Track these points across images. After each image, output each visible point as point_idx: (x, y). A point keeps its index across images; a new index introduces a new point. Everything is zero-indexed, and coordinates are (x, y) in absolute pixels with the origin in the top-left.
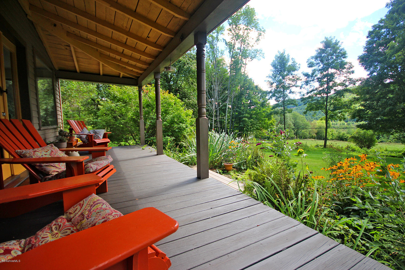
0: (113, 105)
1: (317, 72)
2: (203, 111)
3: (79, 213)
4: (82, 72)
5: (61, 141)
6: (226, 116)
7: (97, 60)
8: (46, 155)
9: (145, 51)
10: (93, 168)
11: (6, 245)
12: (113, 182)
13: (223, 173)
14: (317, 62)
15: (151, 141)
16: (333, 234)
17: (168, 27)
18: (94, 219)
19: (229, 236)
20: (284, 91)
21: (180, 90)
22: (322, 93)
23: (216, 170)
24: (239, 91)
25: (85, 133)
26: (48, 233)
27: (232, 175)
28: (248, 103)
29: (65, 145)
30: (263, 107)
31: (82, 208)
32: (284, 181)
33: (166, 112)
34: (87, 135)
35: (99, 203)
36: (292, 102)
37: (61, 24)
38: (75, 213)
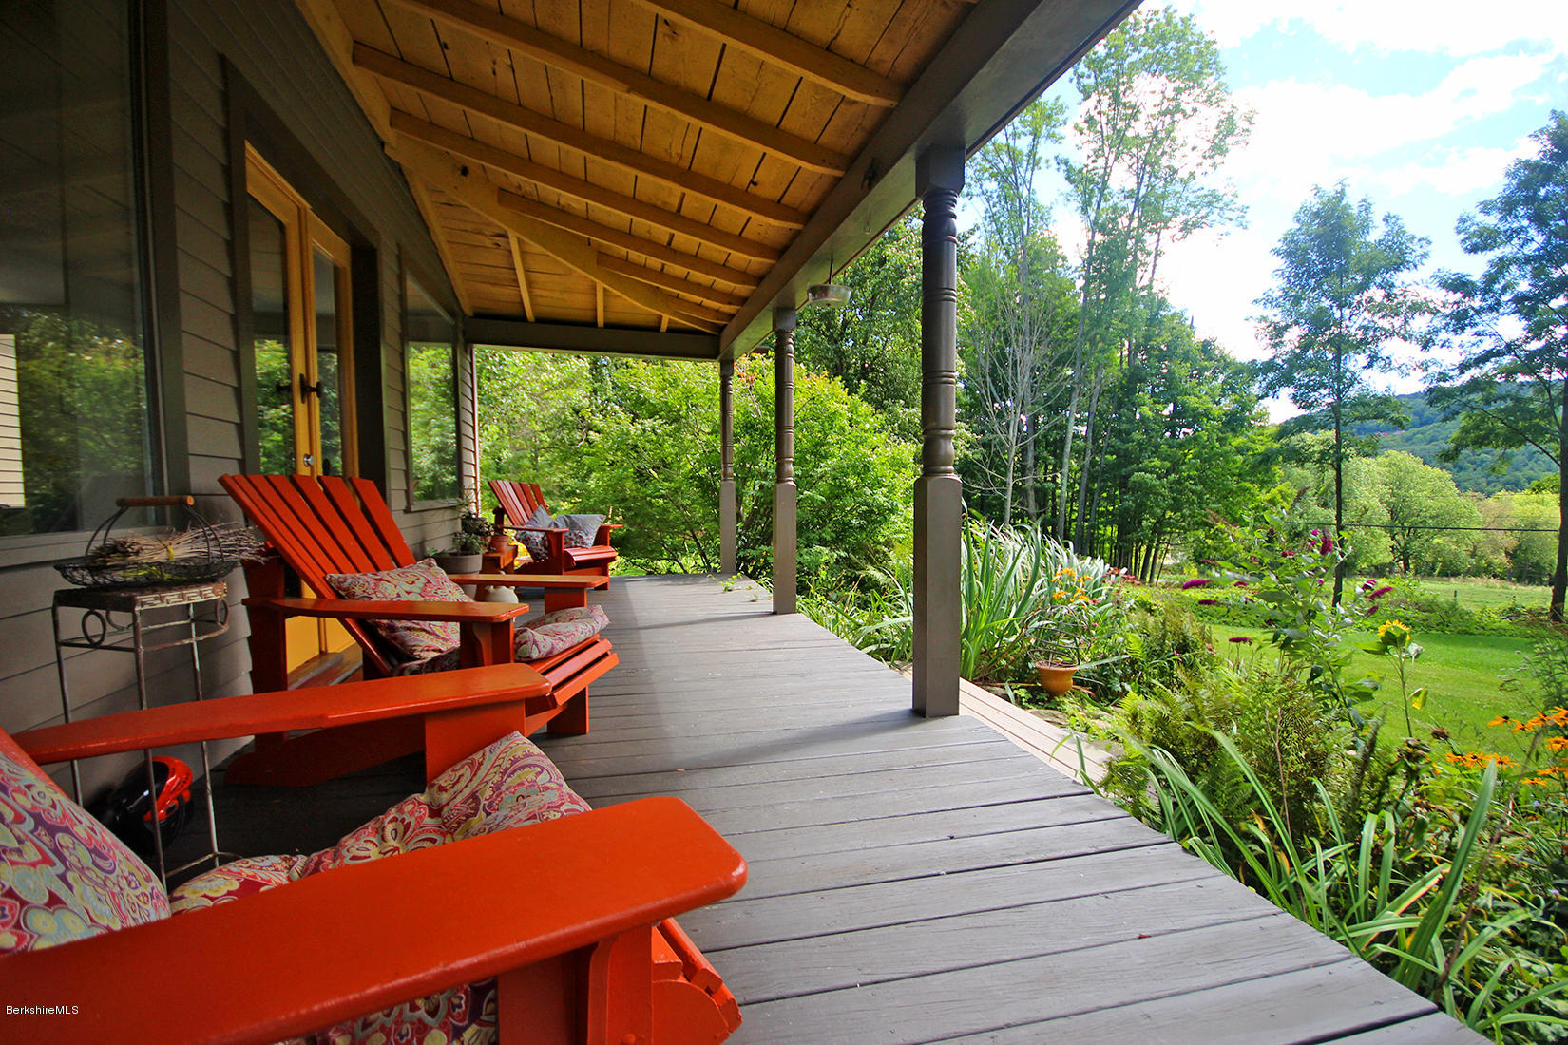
0: (634, 430)
1: (1513, 268)
2: (942, 452)
3: (467, 792)
4: (541, 320)
5: (467, 549)
6: (1065, 470)
7: (587, 275)
8: (408, 593)
9: (743, 235)
10: (541, 645)
11: (249, 867)
12: (609, 701)
13: (1029, 701)
14: (1515, 225)
15: (759, 561)
16: (1537, 1030)
17: (823, 140)
18: (505, 817)
19: (1007, 957)
20: (1337, 359)
21: (878, 371)
22: (1541, 366)
23: (1003, 687)
24: (1125, 365)
25: (540, 527)
26: (370, 846)
27: (1070, 712)
28: (1166, 413)
29: (476, 562)
30: (1233, 430)
31: (475, 775)
32: (1295, 761)
33: (818, 451)
34: (547, 533)
35: (530, 766)
36: (1381, 408)
37: (483, 166)
38: (453, 791)
